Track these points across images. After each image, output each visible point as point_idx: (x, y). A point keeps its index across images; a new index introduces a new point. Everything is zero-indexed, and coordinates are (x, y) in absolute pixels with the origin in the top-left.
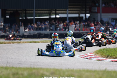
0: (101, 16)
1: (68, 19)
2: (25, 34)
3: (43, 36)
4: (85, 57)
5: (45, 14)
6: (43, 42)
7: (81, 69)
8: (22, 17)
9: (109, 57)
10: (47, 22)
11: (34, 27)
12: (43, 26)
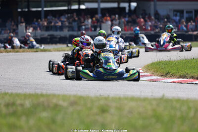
0: (155, 6)
1: (99, 11)
3: (57, 40)
5: (61, 3)
6: (58, 51)
7: (122, 96)
8: (22, 9)
9: (169, 76)
10: (65, 16)
11: (42, 25)
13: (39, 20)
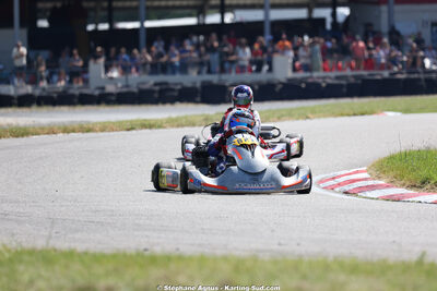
0: (390, 14)
2: (110, 88)
3: (176, 94)
4: (339, 184)
8: (95, 24)
9: (428, 186)
12: (175, 55)
13: (135, 51)
